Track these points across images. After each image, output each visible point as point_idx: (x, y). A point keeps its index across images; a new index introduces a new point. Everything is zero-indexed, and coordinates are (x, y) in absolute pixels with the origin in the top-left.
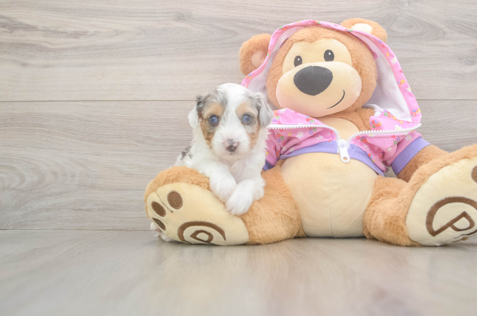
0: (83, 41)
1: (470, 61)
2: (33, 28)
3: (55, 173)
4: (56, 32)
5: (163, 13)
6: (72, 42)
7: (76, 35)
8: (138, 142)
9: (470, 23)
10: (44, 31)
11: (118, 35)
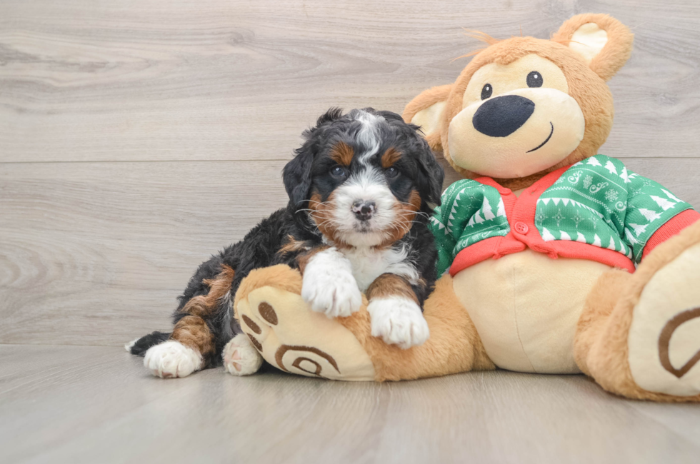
0: (101, 77)
1: (670, 99)
2: (34, 59)
3: (60, 265)
4: (64, 64)
5: (213, 34)
6: (87, 77)
7: (92, 67)
8: (176, 220)
9: (670, 41)
10: (49, 62)
11: (149, 66)
